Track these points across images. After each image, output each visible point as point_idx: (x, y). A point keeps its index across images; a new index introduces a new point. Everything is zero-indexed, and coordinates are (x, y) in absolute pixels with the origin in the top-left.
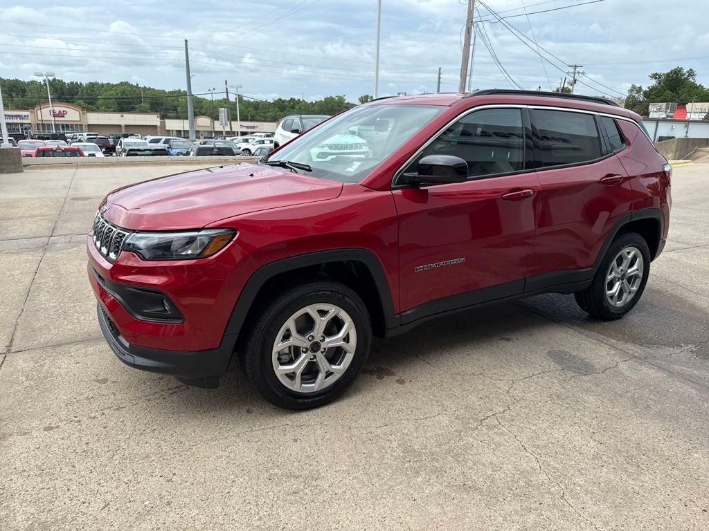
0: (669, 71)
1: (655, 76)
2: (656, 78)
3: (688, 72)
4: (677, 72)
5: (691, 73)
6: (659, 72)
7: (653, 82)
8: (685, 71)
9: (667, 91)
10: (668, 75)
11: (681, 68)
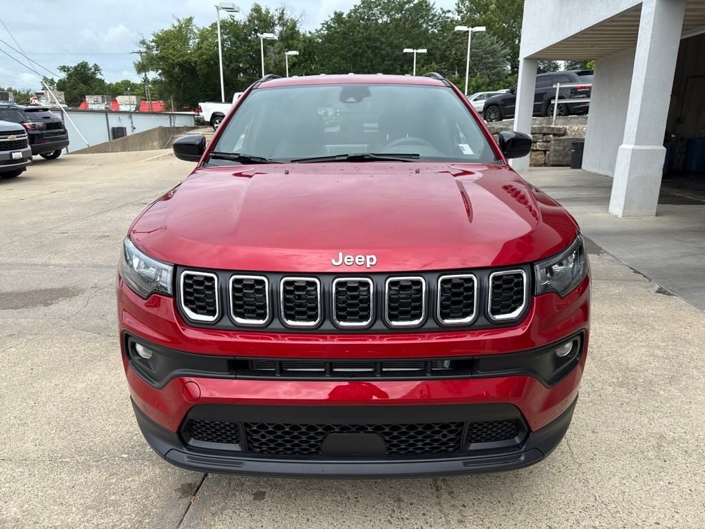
0: (76, 65)
1: (63, 69)
2: (65, 71)
3: (93, 66)
4: (84, 66)
5: (97, 68)
6: (66, 65)
7: (63, 75)
8: (91, 65)
9: (81, 84)
10: (76, 68)
11: (87, 63)
